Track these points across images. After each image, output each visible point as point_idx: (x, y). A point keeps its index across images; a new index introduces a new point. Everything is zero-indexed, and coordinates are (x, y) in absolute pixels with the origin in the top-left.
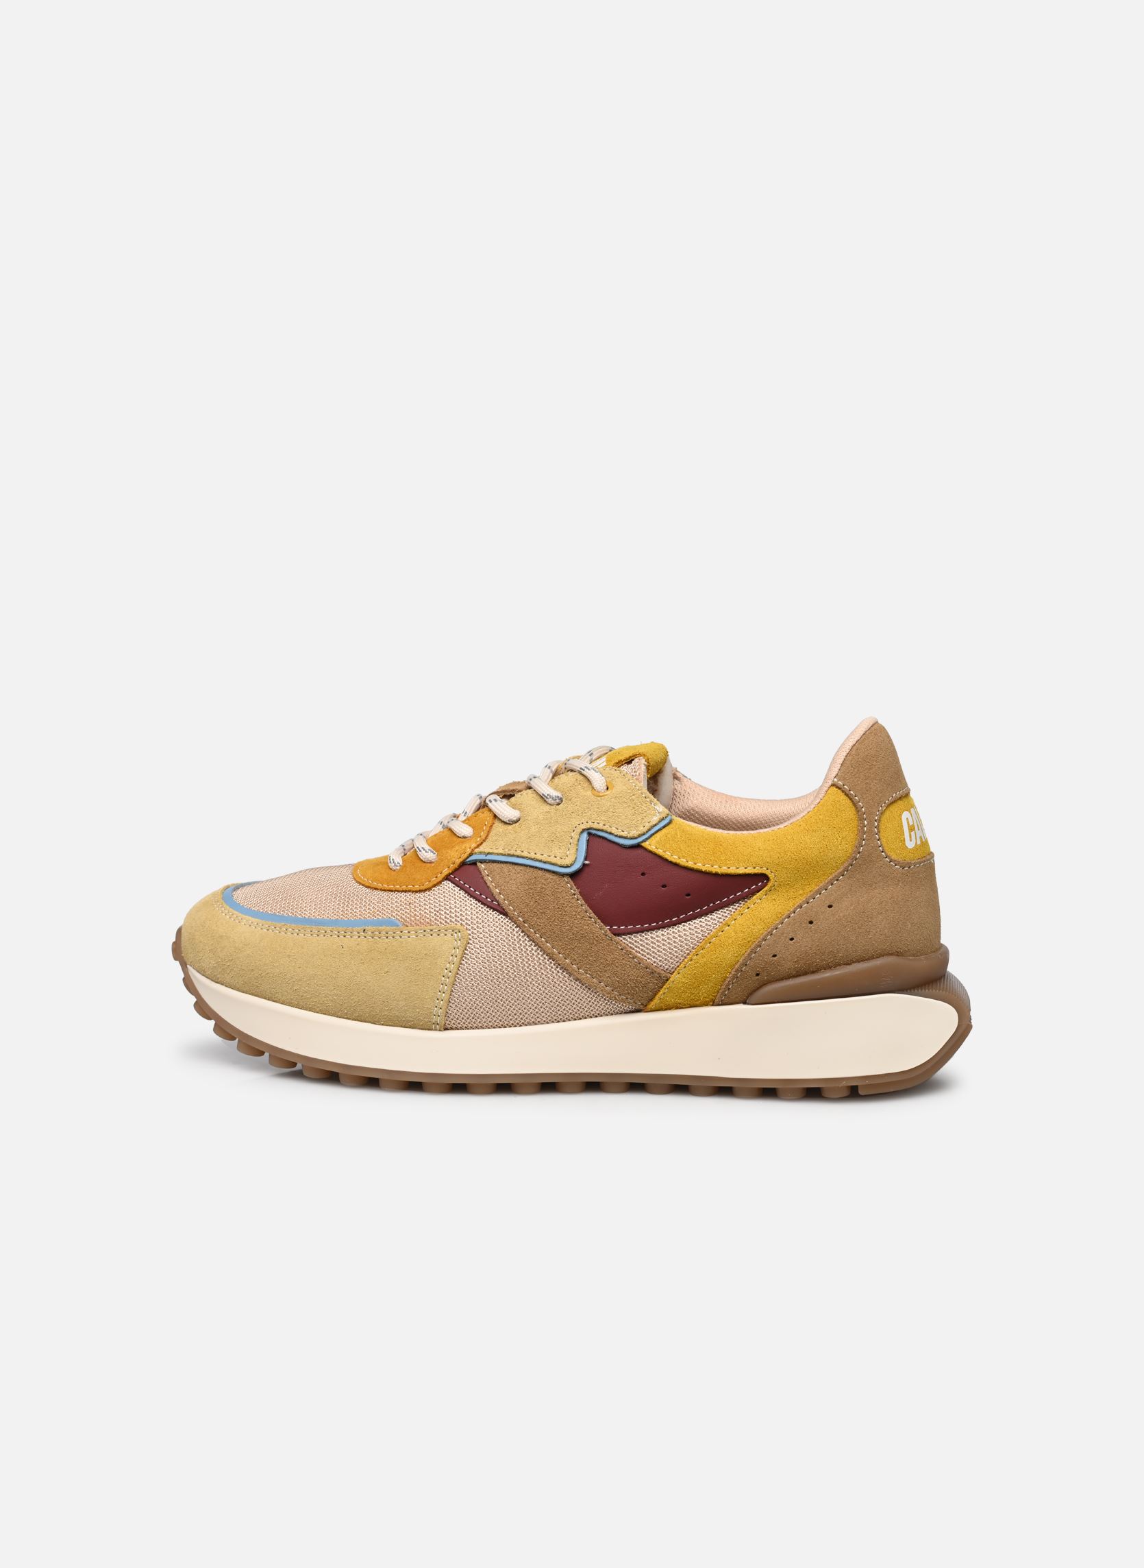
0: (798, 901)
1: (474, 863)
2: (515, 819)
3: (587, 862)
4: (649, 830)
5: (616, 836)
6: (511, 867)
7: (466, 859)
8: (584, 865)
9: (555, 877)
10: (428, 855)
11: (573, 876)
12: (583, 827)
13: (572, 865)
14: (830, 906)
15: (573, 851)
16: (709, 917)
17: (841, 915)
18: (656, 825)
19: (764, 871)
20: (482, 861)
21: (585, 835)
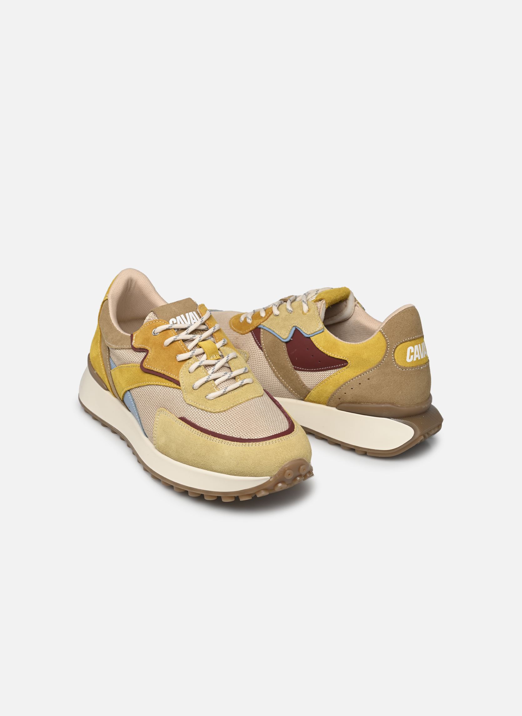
0: (358, 374)
1: (260, 328)
2: (277, 315)
3: (292, 339)
4: (314, 333)
5: (303, 332)
6: (269, 333)
7: (258, 326)
8: (290, 340)
9: (280, 342)
10: (249, 321)
11: (286, 343)
12: (294, 325)
13: (285, 339)
14: (369, 379)
15: (288, 333)
16: (326, 372)
17: (372, 383)
18: (317, 332)
19: (346, 359)
20: (262, 329)
21: (294, 329)
